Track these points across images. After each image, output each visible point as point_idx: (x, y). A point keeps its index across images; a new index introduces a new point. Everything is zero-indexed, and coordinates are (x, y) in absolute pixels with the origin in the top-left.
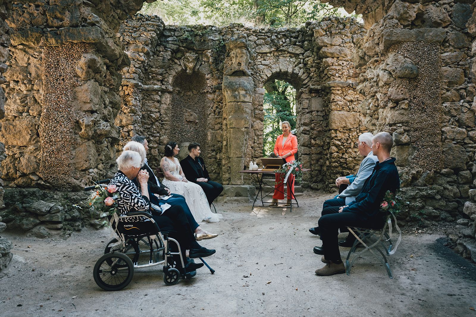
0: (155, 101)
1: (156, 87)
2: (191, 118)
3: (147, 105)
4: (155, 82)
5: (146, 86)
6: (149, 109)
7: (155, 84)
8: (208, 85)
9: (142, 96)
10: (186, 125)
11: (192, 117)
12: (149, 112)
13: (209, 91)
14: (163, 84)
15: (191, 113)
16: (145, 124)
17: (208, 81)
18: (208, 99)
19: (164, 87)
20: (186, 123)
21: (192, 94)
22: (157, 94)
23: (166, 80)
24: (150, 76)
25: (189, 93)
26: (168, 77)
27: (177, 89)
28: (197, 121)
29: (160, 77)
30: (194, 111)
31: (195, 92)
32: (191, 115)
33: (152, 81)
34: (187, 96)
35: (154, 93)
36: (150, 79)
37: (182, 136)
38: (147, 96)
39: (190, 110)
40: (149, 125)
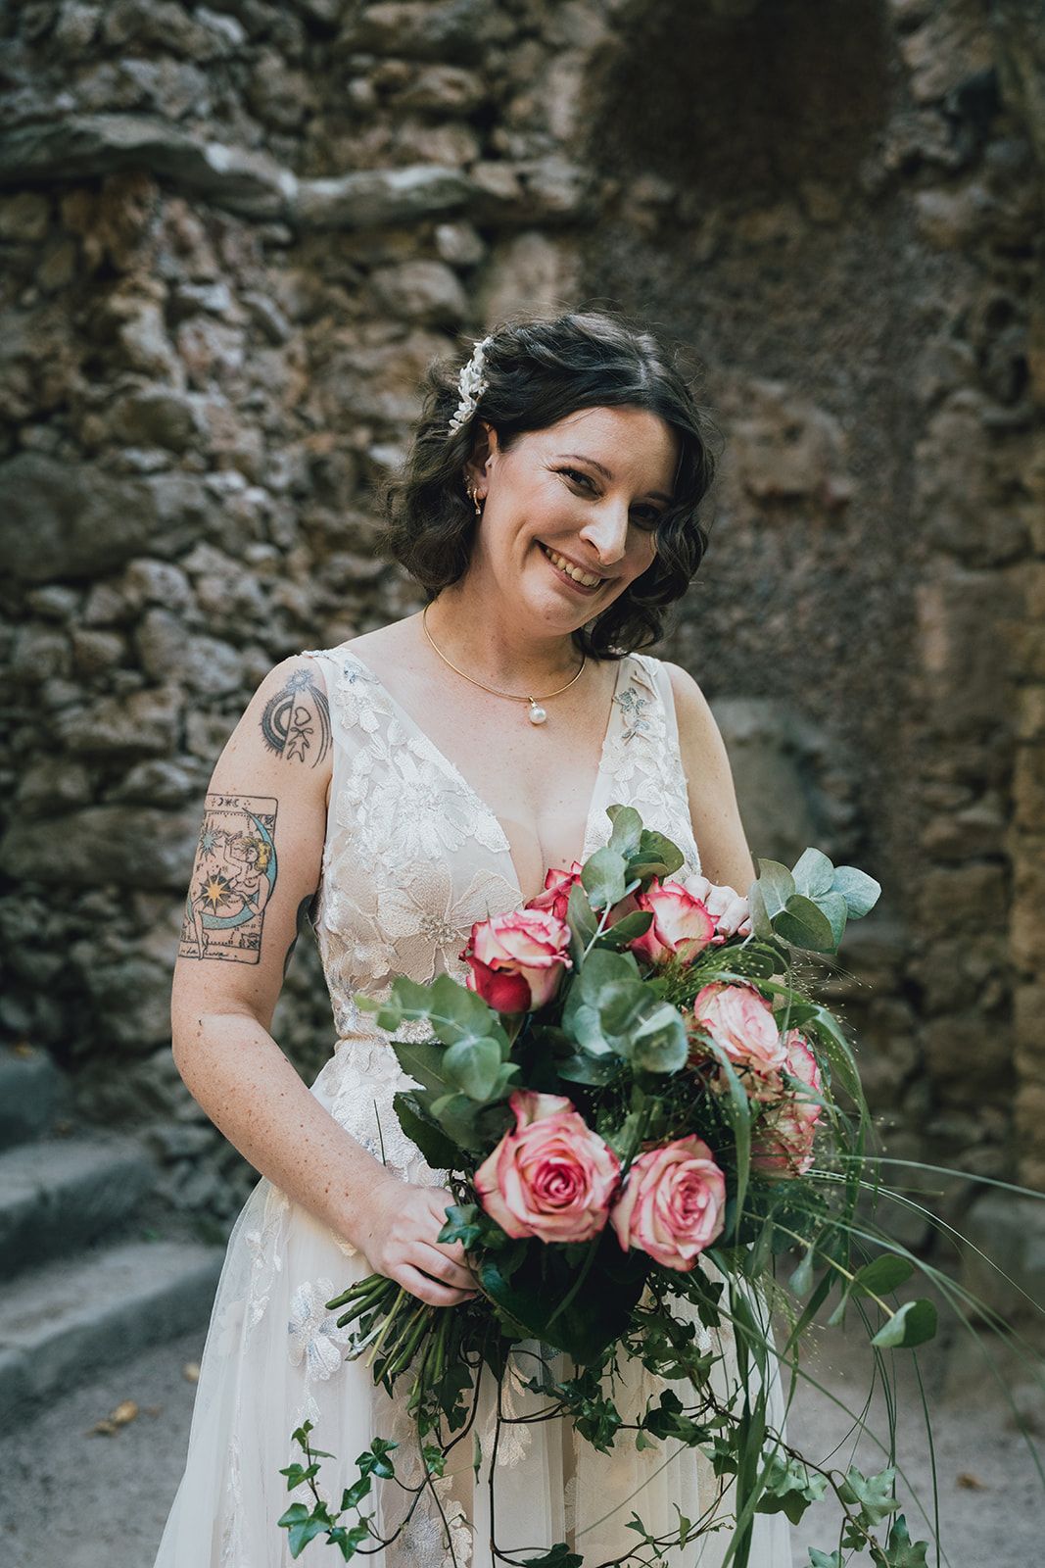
0: (410, 321)
1: (405, 180)
2: (794, 468)
3: (349, 369)
4: (409, 135)
5: (328, 189)
6: (367, 403)
7: (406, 159)
8: (922, 87)
9: (301, 289)
10: (746, 539)
11: (799, 456)
12: (362, 436)
13: (933, 150)
14: (492, 154)
15: (794, 412)
16: (339, 541)
17: (917, 48)
18: (920, 237)
19: (496, 179)
20: (748, 512)
21: (796, 231)
22: (429, 249)
23: (521, 107)
24: (361, 89)
25: (768, 225)
26: (540, 71)
27: (649, 187)
28: (842, 487)
29: (442, 82)
30: (814, 386)
31: (822, 201)
32: (793, 433)
33: (377, 136)
34: (751, 250)
35: (400, 247)
36: (358, 118)
37: (712, 636)
38: (351, 288)
39: (775, 389)
40: (367, 553)
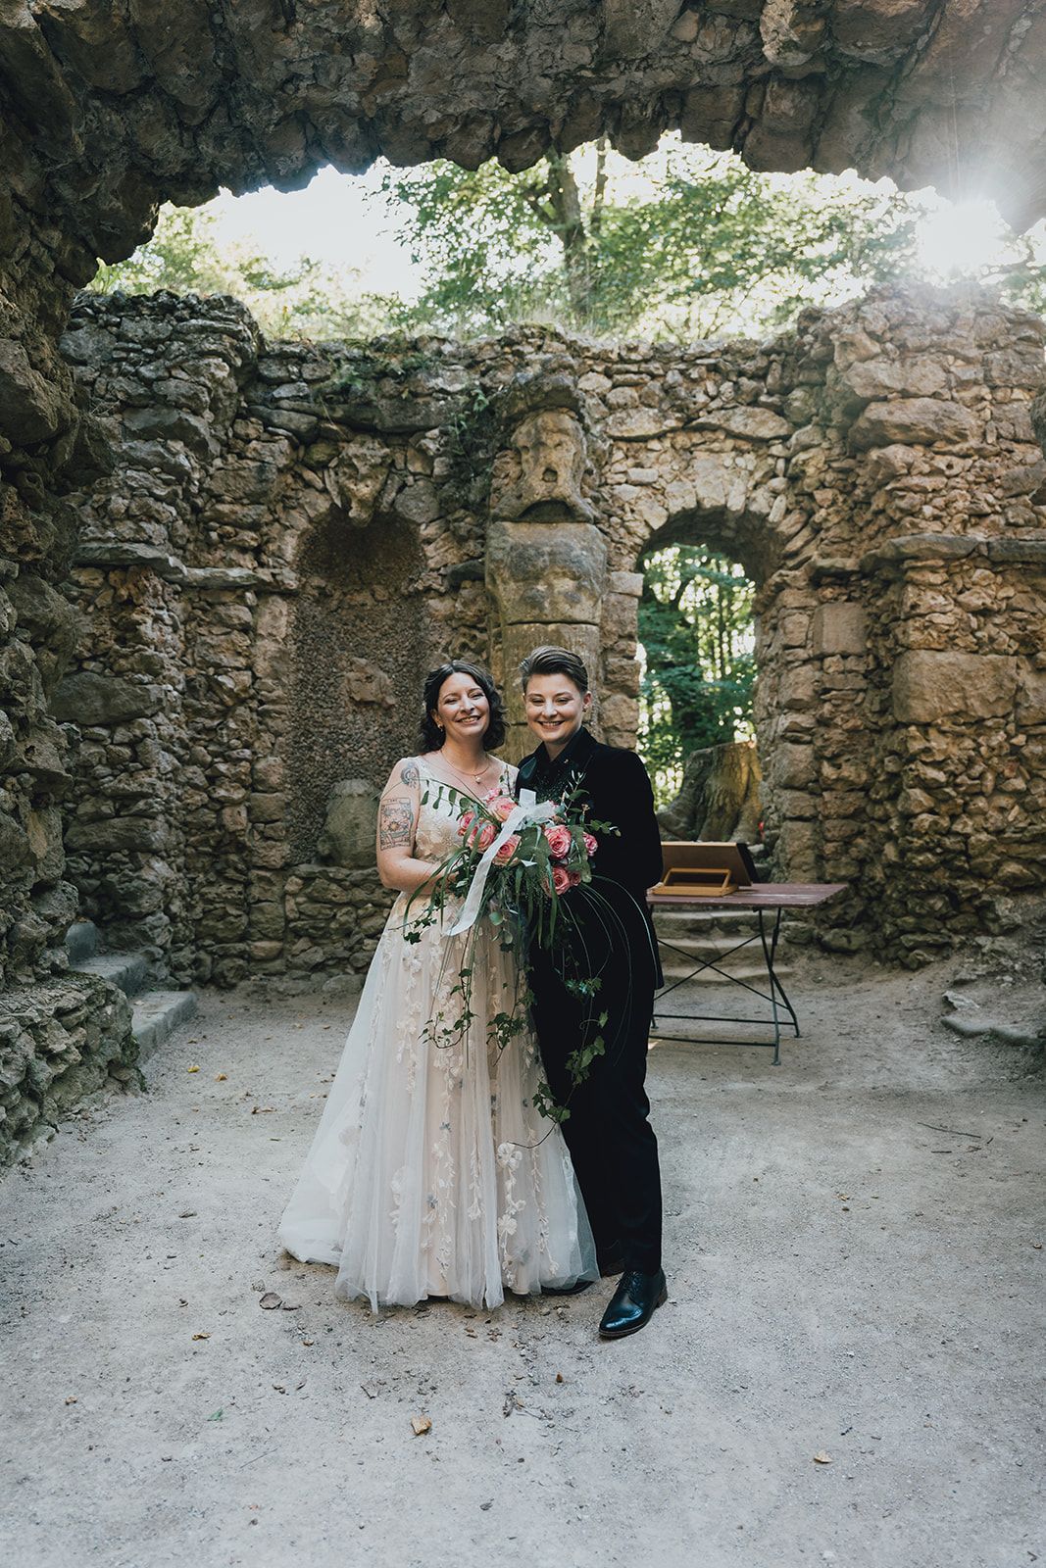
0: (233, 627)
1: (234, 573)
2: (370, 691)
3: (204, 643)
4: (233, 555)
5: (200, 573)
6: (212, 657)
7: (231, 564)
8: (432, 564)
9: (184, 610)
10: (350, 717)
11: (373, 687)
12: (211, 671)
13: (435, 586)
14: (262, 565)
15: (370, 671)
16: (198, 712)
17: (429, 550)
18: (431, 615)
19: (265, 575)
20: (351, 707)
21: (370, 602)
22: (242, 600)
23: (272, 547)
24: (214, 535)
25: (359, 598)
26: (281, 537)
27: (316, 581)
28: (391, 700)
29: (249, 537)
30: (380, 662)
31: (381, 592)
32: (369, 678)
33: (219, 554)
34: (351, 607)
35: (228, 598)
36: (210, 546)
37: (337, 755)
38: (204, 611)
39: (363, 661)
40: (212, 718)
